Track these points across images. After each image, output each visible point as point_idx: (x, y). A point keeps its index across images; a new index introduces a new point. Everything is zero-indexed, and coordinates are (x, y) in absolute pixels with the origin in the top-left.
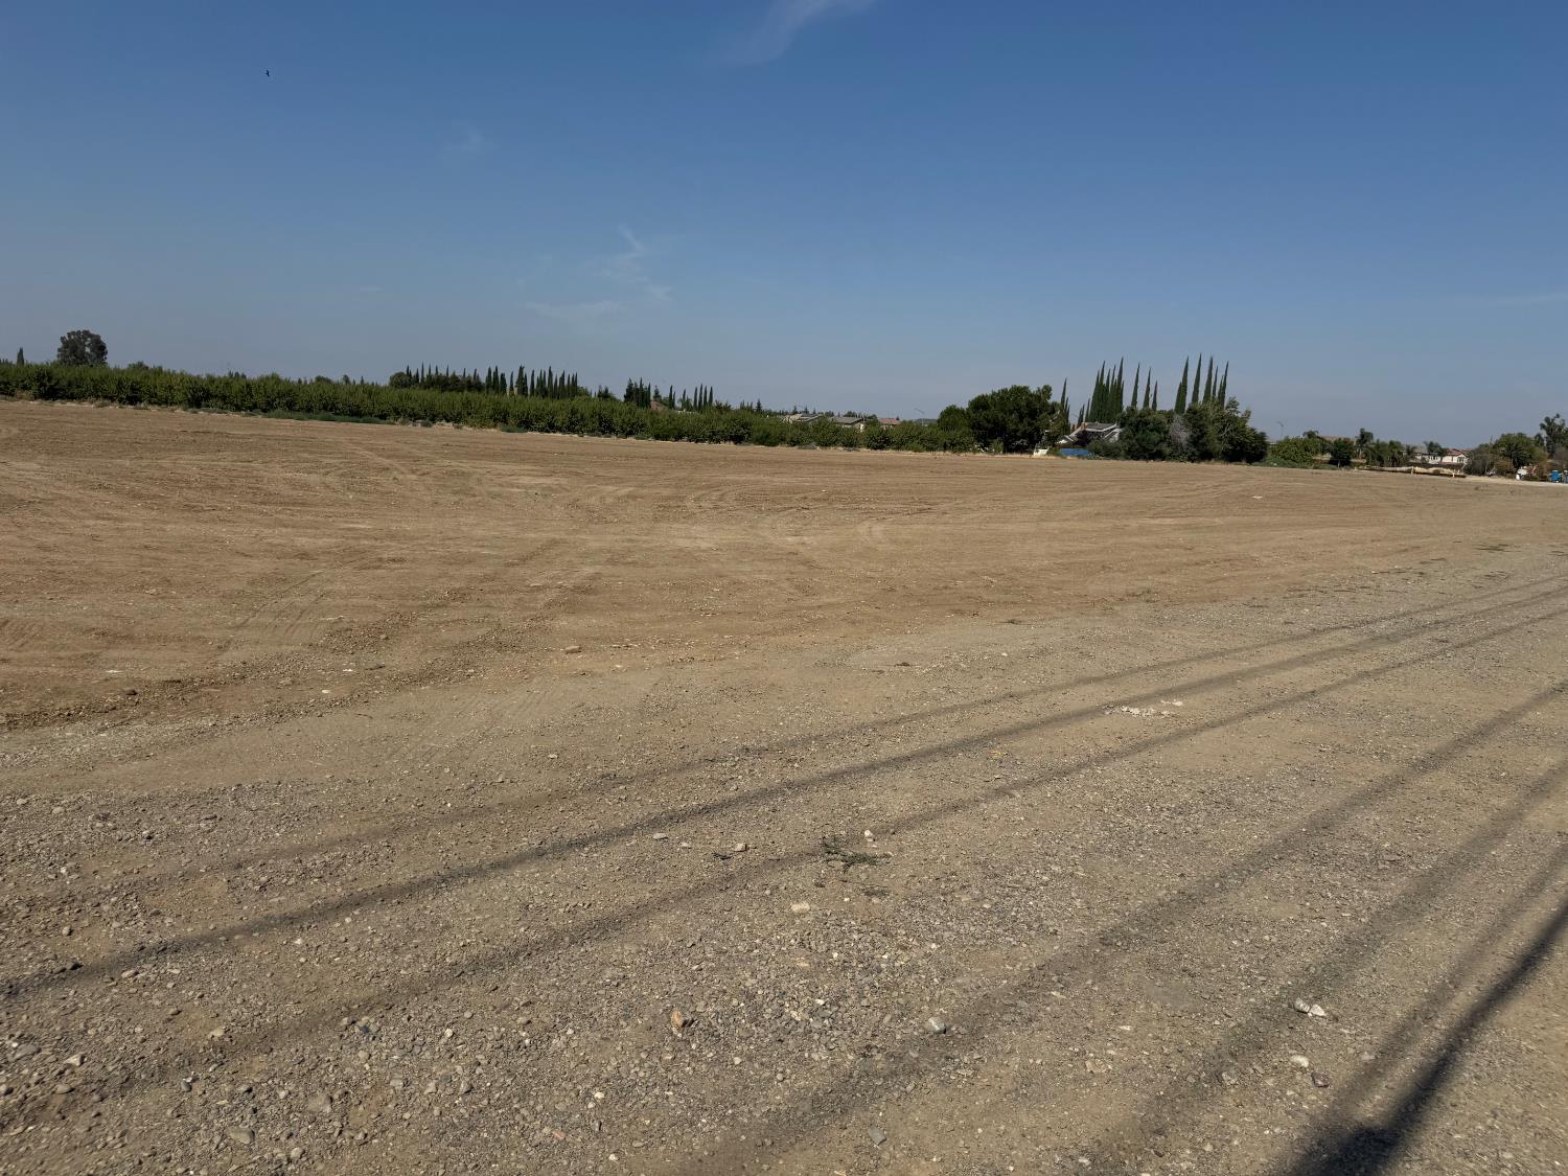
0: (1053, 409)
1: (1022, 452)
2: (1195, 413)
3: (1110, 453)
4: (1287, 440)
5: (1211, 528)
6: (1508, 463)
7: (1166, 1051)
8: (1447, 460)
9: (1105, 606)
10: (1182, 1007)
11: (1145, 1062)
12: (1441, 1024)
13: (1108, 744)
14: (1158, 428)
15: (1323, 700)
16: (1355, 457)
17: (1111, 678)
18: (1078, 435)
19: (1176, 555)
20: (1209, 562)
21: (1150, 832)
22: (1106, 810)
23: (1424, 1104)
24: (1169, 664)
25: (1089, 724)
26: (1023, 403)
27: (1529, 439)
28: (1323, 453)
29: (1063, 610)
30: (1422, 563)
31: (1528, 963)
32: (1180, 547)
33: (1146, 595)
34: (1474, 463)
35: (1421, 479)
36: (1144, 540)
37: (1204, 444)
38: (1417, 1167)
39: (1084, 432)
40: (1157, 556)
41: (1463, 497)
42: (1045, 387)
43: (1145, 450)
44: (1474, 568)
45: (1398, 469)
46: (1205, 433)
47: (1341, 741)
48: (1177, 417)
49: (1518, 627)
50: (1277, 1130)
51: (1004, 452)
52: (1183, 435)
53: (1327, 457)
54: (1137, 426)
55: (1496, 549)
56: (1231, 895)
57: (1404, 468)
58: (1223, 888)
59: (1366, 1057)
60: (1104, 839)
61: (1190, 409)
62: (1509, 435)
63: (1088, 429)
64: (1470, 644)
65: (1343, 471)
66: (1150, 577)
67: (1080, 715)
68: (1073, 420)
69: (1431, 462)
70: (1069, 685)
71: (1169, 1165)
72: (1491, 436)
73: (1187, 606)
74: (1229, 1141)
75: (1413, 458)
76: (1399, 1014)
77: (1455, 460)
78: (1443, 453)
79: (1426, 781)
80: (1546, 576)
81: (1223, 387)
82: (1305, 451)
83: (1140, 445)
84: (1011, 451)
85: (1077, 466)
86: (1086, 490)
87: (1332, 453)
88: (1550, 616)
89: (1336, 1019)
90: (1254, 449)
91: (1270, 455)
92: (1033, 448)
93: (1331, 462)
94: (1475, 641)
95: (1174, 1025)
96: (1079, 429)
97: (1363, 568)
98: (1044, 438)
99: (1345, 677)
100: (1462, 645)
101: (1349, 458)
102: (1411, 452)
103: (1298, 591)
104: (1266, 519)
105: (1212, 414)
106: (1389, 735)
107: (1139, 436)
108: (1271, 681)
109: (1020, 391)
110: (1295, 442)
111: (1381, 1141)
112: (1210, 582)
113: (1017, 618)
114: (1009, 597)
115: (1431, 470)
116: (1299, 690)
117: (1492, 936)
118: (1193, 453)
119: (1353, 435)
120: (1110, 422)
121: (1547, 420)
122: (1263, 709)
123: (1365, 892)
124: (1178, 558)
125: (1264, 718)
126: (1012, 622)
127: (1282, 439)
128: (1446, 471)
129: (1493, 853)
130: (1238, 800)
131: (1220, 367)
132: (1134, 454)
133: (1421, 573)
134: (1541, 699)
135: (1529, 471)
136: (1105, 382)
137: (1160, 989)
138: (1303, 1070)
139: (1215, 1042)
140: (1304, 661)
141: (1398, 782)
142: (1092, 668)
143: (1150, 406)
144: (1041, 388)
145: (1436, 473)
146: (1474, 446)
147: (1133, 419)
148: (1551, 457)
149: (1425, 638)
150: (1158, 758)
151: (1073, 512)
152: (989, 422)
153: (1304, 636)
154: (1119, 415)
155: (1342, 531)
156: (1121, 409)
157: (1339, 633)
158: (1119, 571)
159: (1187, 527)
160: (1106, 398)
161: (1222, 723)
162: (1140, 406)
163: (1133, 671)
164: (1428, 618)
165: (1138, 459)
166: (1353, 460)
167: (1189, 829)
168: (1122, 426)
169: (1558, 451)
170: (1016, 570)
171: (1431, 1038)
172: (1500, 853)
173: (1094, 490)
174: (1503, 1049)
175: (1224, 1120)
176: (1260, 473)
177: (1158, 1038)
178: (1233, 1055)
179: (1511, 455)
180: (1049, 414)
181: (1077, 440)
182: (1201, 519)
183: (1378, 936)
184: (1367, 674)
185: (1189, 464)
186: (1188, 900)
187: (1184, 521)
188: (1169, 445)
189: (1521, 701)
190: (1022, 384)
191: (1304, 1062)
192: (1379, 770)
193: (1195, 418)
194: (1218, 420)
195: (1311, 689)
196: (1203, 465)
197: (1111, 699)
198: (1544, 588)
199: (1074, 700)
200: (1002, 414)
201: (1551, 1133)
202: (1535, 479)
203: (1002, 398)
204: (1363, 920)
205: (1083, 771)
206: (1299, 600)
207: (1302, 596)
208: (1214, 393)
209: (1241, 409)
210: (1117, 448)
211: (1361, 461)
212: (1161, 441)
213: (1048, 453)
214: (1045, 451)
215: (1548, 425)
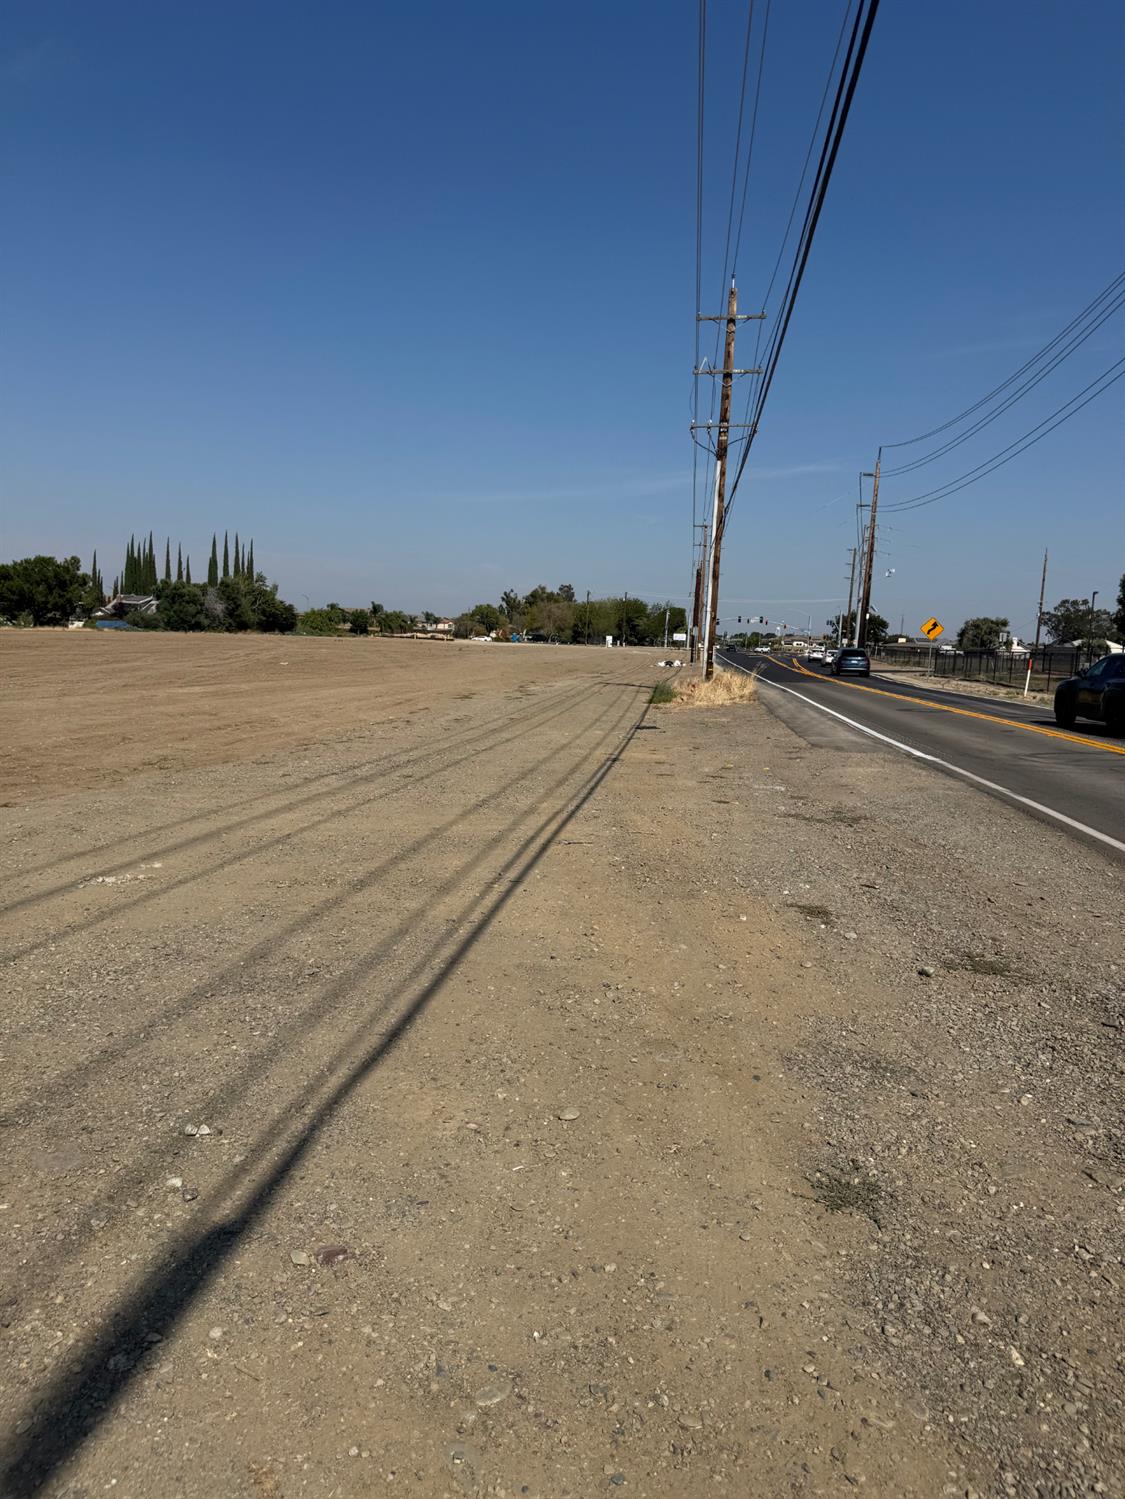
0: (84, 580)
1: (55, 625)
2: (227, 586)
3: (149, 625)
4: (313, 612)
5: (238, 694)
6: (482, 628)
7: (40, 1216)
8: (441, 626)
9: (116, 777)
10: (69, 1168)
11: (14, 1236)
12: (310, 1110)
13: (68, 918)
14: (194, 600)
15: (295, 840)
16: (371, 626)
17: (96, 851)
18: (114, 607)
19: (200, 721)
20: (229, 726)
21: (90, 1000)
22: (48, 987)
23: (278, 1185)
24: (160, 828)
25: (57, 901)
26: (51, 574)
27: (494, 609)
28: (345, 621)
29: (69, 787)
30: (411, 713)
31: (395, 1035)
32: (204, 713)
33: (162, 765)
34: (459, 630)
35: (421, 643)
36: (170, 709)
37: (239, 616)
38: (255, 1245)
39: (121, 604)
40: (180, 724)
41: (450, 656)
42: (73, 558)
43: (184, 621)
44: (448, 714)
45: (405, 635)
46: (240, 605)
47: (300, 876)
48: (211, 590)
49: (466, 759)
50: (134, 1257)
51: (35, 625)
52: (219, 607)
53: (348, 626)
54: (173, 598)
55: (467, 697)
56: (154, 1041)
57: (409, 635)
58: (148, 1037)
59: (238, 1159)
60: (38, 1016)
61: (222, 583)
62: (481, 606)
63: (124, 601)
64: (427, 776)
65: (361, 639)
66: (170, 745)
67: (51, 893)
68: (108, 591)
69: (428, 628)
70: (50, 865)
71: (13, 1332)
72: (468, 607)
73: (199, 769)
74: (83, 1285)
75: (416, 626)
76: (277, 1111)
77: (446, 627)
78: (437, 621)
79: (358, 898)
80: (496, 716)
81: (251, 560)
82: (328, 621)
83: (178, 616)
84: (42, 624)
85: (112, 637)
86: (118, 662)
87: (352, 623)
88: (491, 748)
89: (221, 1133)
90: (285, 619)
91: (299, 625)
92: (68, 620)
93: (352, 630)
94: (433, 773)
95: (57, 1187)
96: (115, 601)
97: (365, 720)
98: (78, 610)
99: (321, 818)
100: (422, 778)
101: (366, 627)
102: (413, 620)
103: (305, 745)
104: (288, 683)
105: (243, 587)
106: (342, 862)
107: (176, 607)
108: (252, 831)
109: (44, 562)
110: (320, 613)
111: (230, 1233)
112: (227, 744)
113: (13, 801)
114: (10, 779)
115: (429, 635)
116: (278, 834)
117: (374, 1019)
118: (230, 625)
119: (367, 607)
120: (146, 594)
121: (505, 593)
122: (238, 858)
123: (280, 1008)
124: (201, 725)
125: (237, 866)
126: (5, 806)
127: (309, 610)
128: (440, 636)
129: (395, 948)
130: (187, 949)
131: (246, 542)
132: (173, 625)
133: (408, 721)
134: (464, 815)
135: (497, 634)
136: (136, 555)
137: (50, 1156)
138: (175, 1190)
139: (95, 1192)
140: (289, 808)
141: (337, 902)
142: (81, 842)
144: (69, 558)
145: (433, 638)
146: (457, 615)
147: (168, 592)
148: (510, 623)
149: (395, 776)
150: (119, 923)
151: (99, 685)
152: (13, 593)
153: (297, 786)
154: (154, 587)
155: (351, 690)
156: (156, 580)
157: (327, 780)
158: (141, 741)
159: (215, 694)
160: (139, 571)
161: (194, 878)
162: (174, 578)
163: (122, 840)
164: (404, 758)
165: (176, 629)
166: (369, 628)
167: (130, 987)
168: (158, 598)
169: (514, 618)
170: (27, 749)
171: (298, 1125)
172: (399, 949)
173: (126, 661)
174: (355, 1116)
175: (83, 1266)
176: (291, 642)
177: (35, 1206)
178: (111, 1198)
179: (483, 620)
180: (80, 585)
181: (114, 611)
182: (228, 686)
183: (280, 1045)
184: (339, 813)
185: (227, 634)
186: (109, 1055)
187: (212, 689)
188: (207, 617)
189: (452, 817)
190: (46, 554)
191: (177, 1182)
192: (323, 894)
193: (227, 591)
194: (249, 593)
195: (287, 833)
196: (240, 635)
197: (90, 871)
198: (491, 726)
199: (50, 880)
200: (28, 585)
201: (373, 1175)
202: (501, 641)
203: (26, 569)
204: (270, 1034)
205: (35, 951)
206: (302, 753)
207: (306, 750)
208: (243, 568)
209: (269, 583)
210: (155, 619)
211: (376, 629)
212: (198, 613)
213: (84, 626)
214: (81, 624)
215: (507, 598)
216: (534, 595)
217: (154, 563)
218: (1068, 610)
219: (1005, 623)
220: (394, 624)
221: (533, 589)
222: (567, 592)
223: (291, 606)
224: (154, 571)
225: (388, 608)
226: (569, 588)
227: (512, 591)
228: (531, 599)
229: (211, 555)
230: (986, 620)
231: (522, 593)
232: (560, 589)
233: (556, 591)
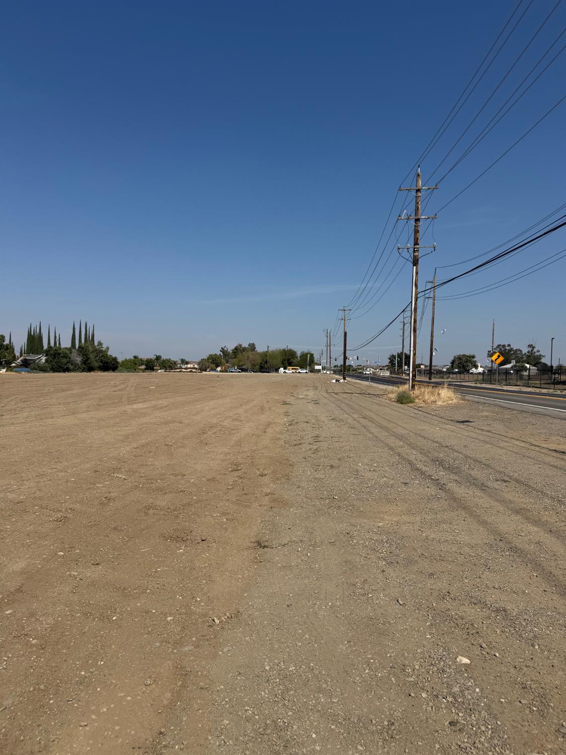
0: (6, 348)
2: (83, 348)
3: (43, 369)
4: (126, 360)
6: (213, 366)
8: (189, 366)
14: (65, 356)
16: (155, 366)
18: (22, 361)
27: (218, 356)
28: (142, 365)
34: (202, 367)
35: (187, 374)
37: (89, 363)
43: (60, 368)
45: (172, 371)
46: (89, 358)
48: (73, 350)
52: (78, 359)
53: (143, 367)
54: (54, 355)
61: (79, 346)
62: (212, 355)
63: (26, 358)
65: (151, 373)
68: (17, 354)
69: (183, 367)
75: (177, 366)
77: (194, 366)
78: (187, 363)
81: (93, 336)
82: (134, 365)
83: (57, 365)
87: (146, 365)
90: (113, 364)
91: (121, 367)
93: (146, 369)
96: (22, 358)
98: (3, 363)
101: (153, 367)
102: (175, 363)
105: (90, 348)
107: (56, 360)
110: (130, 361)
115: (189, 370)
118: (84, 368)
119: (153, 357)
120: (38, 354)
121: (222, 348)
127: (124, 359)
128: (194, 370)
131: (90, 326)
132: (54, 370)
135: (222, 369)
136: (32, 333)
143: (58, 345)
145: (191, 371)
146: (200, 360)
147: (52, 352)
148: (226, 363)
154: (42, 350)
156: (43, 347)
160: (34, 341)
165: (57, 372)
166: (155, 368)
168: (45, 355)
169: (229, 360)
179: (212, 362)
180: (5, 350)
181: (21, 363)
188: (72, 364)
193: (82, 351)
194: (94, 352)
202: (224, 372)
208: (89, 339)
209: (105, 346)
210: (46, 367)
211: (159, 368)
212: (68, 363)
213: (6, 371)
214: (5, 370)
215: (223, 350)
216: (236, 349)
217: (42, 338)
218: (501, 349)
219: (474, 357)
220: (168, 365)
221: (236, 346)
222: (252, 347)
223: (116, 357)
224: (42, 341)
225: (164, 357)
226: (253, 344)
227: (225, 347)
228: (235, 351)
229: (72, 333)
230: (464, 355)
231: (230, 348)
232: (249, 345)
233: (247, 346)
